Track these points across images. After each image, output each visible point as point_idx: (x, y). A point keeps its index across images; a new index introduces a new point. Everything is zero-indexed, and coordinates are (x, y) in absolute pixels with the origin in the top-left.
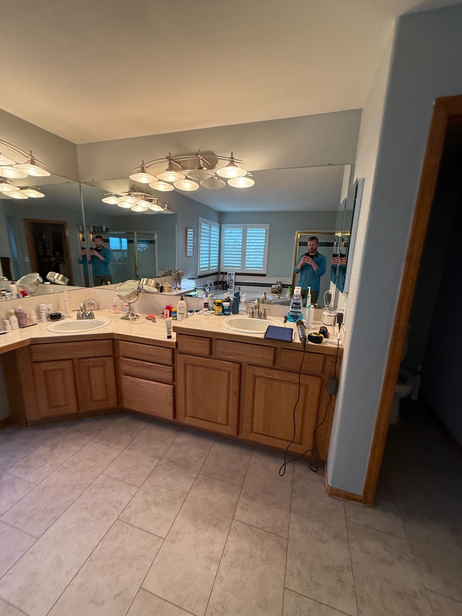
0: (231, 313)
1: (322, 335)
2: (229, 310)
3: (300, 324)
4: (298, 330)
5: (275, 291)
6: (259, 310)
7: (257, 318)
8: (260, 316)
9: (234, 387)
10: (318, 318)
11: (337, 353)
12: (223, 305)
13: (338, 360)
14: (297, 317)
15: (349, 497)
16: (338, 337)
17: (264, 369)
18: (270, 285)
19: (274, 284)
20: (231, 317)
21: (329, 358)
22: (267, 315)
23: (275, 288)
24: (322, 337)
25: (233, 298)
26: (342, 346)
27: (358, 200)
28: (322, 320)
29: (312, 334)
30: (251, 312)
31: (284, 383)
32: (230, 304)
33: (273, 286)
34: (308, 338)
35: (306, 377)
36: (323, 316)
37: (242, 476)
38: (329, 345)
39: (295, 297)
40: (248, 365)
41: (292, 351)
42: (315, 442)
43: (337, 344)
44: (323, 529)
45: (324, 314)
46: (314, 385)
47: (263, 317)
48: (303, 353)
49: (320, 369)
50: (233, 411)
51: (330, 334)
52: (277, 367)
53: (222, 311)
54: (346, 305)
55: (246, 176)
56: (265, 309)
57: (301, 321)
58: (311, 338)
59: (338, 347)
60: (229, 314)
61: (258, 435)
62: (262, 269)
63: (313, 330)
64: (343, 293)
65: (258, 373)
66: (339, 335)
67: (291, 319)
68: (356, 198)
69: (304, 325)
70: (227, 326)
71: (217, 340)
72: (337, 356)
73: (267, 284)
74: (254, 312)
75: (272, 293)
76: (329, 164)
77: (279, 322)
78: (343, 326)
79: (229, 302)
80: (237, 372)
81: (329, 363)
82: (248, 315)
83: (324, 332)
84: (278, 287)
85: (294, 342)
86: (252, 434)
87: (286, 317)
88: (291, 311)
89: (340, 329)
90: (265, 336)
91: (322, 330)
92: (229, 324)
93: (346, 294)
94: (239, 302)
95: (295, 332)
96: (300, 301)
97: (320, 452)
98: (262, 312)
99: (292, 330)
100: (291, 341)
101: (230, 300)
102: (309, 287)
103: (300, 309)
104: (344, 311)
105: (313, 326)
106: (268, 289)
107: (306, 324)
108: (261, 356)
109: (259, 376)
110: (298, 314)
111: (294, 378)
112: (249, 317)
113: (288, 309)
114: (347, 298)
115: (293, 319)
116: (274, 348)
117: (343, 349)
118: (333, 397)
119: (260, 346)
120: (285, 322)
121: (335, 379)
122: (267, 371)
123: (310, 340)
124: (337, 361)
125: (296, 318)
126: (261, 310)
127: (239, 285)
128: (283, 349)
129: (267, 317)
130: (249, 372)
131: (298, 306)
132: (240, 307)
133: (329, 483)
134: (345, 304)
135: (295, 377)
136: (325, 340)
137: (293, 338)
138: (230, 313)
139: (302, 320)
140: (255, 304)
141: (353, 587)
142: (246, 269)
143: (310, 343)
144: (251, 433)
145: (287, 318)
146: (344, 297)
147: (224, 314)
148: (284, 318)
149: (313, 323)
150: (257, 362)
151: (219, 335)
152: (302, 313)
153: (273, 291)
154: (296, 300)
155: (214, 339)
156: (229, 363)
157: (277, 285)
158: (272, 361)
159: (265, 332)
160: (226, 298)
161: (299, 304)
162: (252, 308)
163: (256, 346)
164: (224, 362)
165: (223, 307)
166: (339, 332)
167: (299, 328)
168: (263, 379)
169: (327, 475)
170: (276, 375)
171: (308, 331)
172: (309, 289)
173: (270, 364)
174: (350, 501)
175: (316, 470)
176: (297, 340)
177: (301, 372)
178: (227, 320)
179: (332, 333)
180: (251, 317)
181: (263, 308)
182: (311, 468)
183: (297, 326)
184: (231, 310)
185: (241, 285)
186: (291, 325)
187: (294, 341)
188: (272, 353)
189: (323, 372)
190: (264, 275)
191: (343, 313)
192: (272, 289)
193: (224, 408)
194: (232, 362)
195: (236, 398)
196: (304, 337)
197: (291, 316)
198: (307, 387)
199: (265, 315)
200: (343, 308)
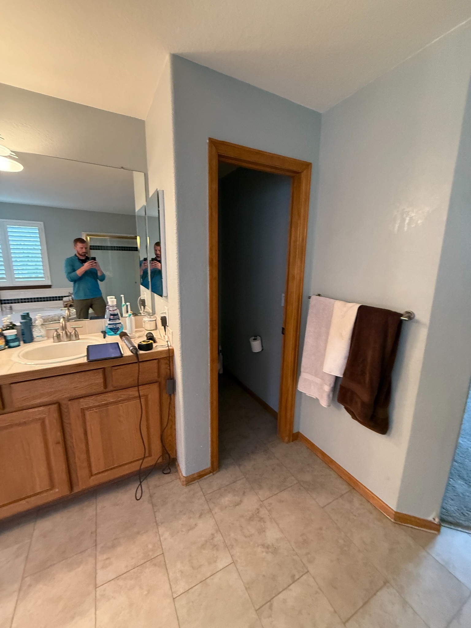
0: (22, 342)
1: (151, 341)
2: (16, 339)
3: (123, 335)
4: (125, 342)
5: (69, 305)
6: (67, 331)
7: (66, 340)
8: (69, 337)
9: (54, 434)
10: (139, 325)
11: (169, 354)
12: (5, 335)
13: (171, 359)
14: (118, 329)
15: (201, 476)
16: (166, 339)
17: (93, 397)
18: (60, 298)
19: (65, 297)
20: (23, 349)
21: (162, 361)
22: (79, 334)
23: (68, 300)
24: (152, 343)
25: (21, 323)
26: (172, 346)
27: (161, 209)
28: (143, 327)
29: (142, 342)
30: (55, 336)
31: (120, 403)
32: (17, 331)
33: (65, 299)
34: (139, 348)
35: (145, 387)
36: (144, 322)
37: (92, 533)
38: (160, 349)
39: (111, 308)
40: (70, 400)
41: (124, 366)
42: (163, 446)
43: (167, 345)
44: (190, 518)
45: (144, 320)
46: (152, 392)
47: (74, 338)
48: (137, 364)
49: (156, 374)
50: (59, 466)
51: (156, 338)
52: (110, 388)
53: (6, 344)
54: (167, 308)
55: (10, 157)
56: (75, 328)
57: (122, 332)
58: (141, 347)
59: (169, 348)
60: (19, 346)
61: (100, 475)
62: (44, 279)
63: (139, 339)
64: (163, 297)
65: (86, 405)
66: (166, 337)
67: (111, 333)
68: (159, 207)
69: (128, 336)
70: (23, 361)
71: (12, 385)
72: (169, 357)
73: (56, 297)
74: (60, 335)
75: (65, 307)
76: (122, 168)
77: (98, 340)
78: (168, 328)
79: (13, 329)
80: (56, 415)
81: (163, 367)
82: (52, 340)
83: (151, 337)
84: (72, 299)
85: (125, 357)
86: (92, 478)
87: (103, 331)
88: (109, 324)
89: (165, 331)
90: (88, 359)
91: (149, 337)
92: (24, 358)
93: (165, 298)
94: (31, 326)
95: (121, 345)
96: (118, 312)
97: (170, 452)
98: (71, 332)
99: (117, 343)
100: (122, 356)
101: (15, 325)
102: (122, 296)
103: (119, 320)
104: (166, 314)
105: (138, 335)
106: (60, 303)
107: (130, 334)
108: (86, 384)
109: (87, 409)
110: (118, 326)
111: (131, 393)
112: (54, 342)
113: (104, 323)
114: (168, 302)
115: (113, 332)
116: (103, 369)
117: (173, 349)
118: (172, 395)
119: (83, 373)
120: (104, 338)
121: (171, 379)
122: (98, 398)
123: (141, 350)
124: (170, 362)
125: (116, 330)
126: (70, 329)
127: (8, 303)
128: (113, 368)
129: (80, 337)
130: (73, 410)
131: (115, 317)
132: (36, 332)
133: (184, 475)
134: (165, 307)
135: (133, 392)
136: (154, 345)
137: (122, 352)
138: (20, 343)
139: (124, 331)
140: (61, 325)
141: (223, 543)
142: (16, 280)
143: (141, 352)
144: (90, 478)
145: (106, 333)
146: (162, 301)
147: (10, 347)
148: (101, 333)
149: (136, 331)
150: (83, 392)
151: (15, 376)
152: (122, 323)
153: (66, 304)
154: (113, 310)
155: (5, 384)
156: (41, 409)
157: (70, 297)
158: (102, 385)
159: (86, 354)
160: (7, 325)
161: (117, 315)
162: (56, 330)
163: (78, 375)
164: (31, 410)
165: (5, 337)
166: (166, 335)
167: (125, 340)
168: (94, 409)
169: (180, 469)
170: (110, 398)
171: (135, 340)
172: (122, 297)
173: (102, 389)
174: (203, 478)
175: (169, 471)
176: (127, 352)
177: (140, 384)
178: (20, 352)
179: (159, 337)
180: (57, 341)
181: (72, 327)
182: (165, 472)
183: (121, 338)
184: (21, 339)
185: (12, 303)
186: (112, 339)
187: (124, 355)
188: (101, 375)
189: (159, 376)
190: (49, 287)
191: (165, 315)
192: (64, 302)
193: (43, 469)
194: (44, 406)
195: (60, 449)
196: (134, 347)
197: (111, 329)
198: (146, 396)
199: (77, 335)
200: (165, 311)
